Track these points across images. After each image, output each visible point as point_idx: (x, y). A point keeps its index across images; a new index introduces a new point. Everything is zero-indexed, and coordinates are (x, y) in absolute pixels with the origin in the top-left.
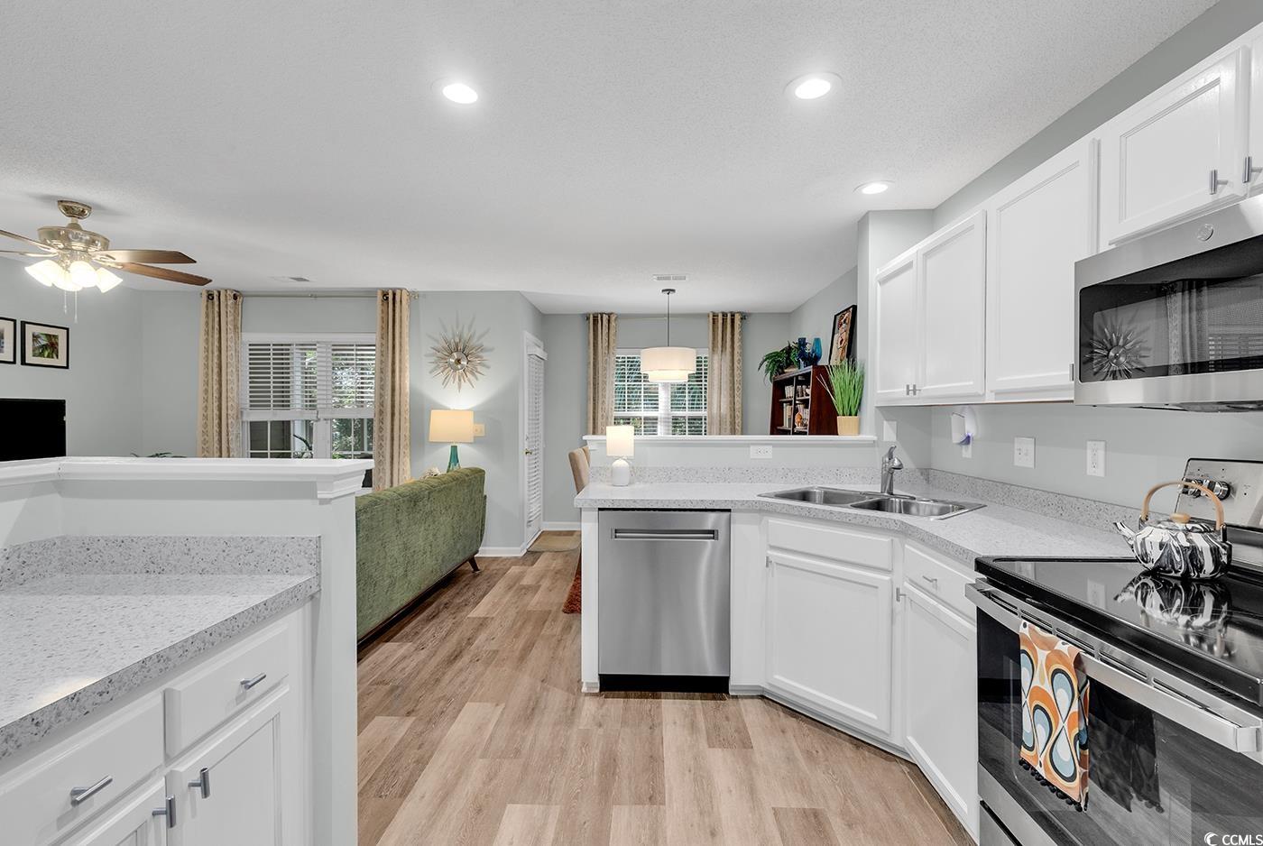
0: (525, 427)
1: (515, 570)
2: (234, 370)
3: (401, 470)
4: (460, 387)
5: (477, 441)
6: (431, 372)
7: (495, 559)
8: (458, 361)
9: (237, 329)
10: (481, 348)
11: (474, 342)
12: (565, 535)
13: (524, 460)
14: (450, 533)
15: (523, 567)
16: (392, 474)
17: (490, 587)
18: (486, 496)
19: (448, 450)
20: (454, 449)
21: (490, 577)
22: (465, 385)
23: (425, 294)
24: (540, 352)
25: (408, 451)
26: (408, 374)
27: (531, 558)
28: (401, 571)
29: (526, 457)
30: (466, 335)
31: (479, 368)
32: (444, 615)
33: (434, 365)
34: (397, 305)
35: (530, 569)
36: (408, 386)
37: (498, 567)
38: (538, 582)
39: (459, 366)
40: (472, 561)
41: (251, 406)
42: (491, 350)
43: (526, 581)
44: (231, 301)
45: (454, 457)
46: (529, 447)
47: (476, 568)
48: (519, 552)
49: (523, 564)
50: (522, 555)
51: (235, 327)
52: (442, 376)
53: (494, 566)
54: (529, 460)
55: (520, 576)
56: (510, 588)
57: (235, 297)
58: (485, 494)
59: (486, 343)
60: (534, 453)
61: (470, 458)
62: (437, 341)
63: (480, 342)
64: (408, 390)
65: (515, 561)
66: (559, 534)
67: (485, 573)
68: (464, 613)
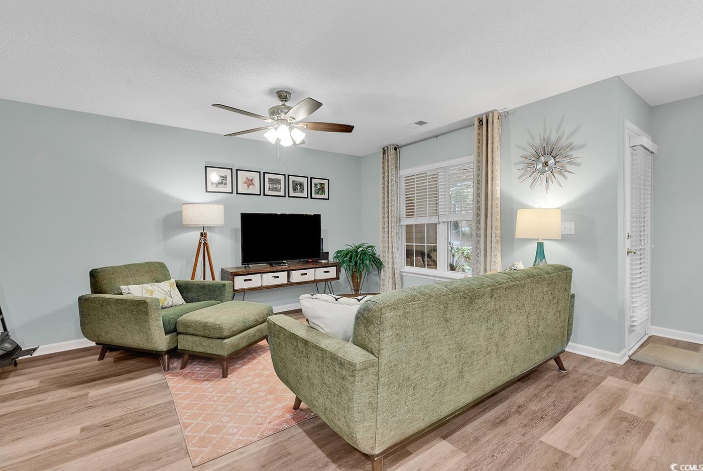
0: (626, 224)
1: (612, 383)
2: (395, 194)
3: (493, 262)
4: (547, 188)
5: (565, 239)
6: (519, 178)
7: (587, 359)
8: (546, 164)
9: (397, 168)
10: (571, 147)
11: (563, 142)
12: (685, 348)
13: (626, 262)
14: (524, 333)
15: (623, 382)
16: (485, 264)
17: (578, 400)
18: (573, 296)
19: (533, 247)
20: (540, 246)
21: (579, 384)
22: (553, 186)
23: (514, 111)
24: (646, 142)
25: (499, 246)
26: (498, 181)
27: (634, 370)
28: (454, 372)
29: (628, 259)
30: (553, 138)
31: (569, 168)
32: (514, 422)
33: (523, 171)
34: (490, 126)
35: (634, 388)
36: (499, 192)
37: (590, 372)
38: (649, 415)
39: (547, 168)
40: (557, 359)
41: (407, 215)
42: (583, 146)
43: (631, 407)
44: (393, 151)
45: (540, 252)
46: (632, 246)
47: (561, 368)
48: (620, 359)
49: (625, 377)
50: (621, 362)
51: (396, 167)
52: (530, 181)
53: (584, 369)
54: (632, 260)
55: (619, 398)
56: (604, 411)
57: (395, 149)
58: (572, 292)
59: (576, 141)
60: (638, 253)
61: (556, 254)
62: (525, 150)
63: (569, 141)
64: (498, 195)
65: (613, 370)
66: (676, 344)
67: (572, 376)
68: (536, 431)
